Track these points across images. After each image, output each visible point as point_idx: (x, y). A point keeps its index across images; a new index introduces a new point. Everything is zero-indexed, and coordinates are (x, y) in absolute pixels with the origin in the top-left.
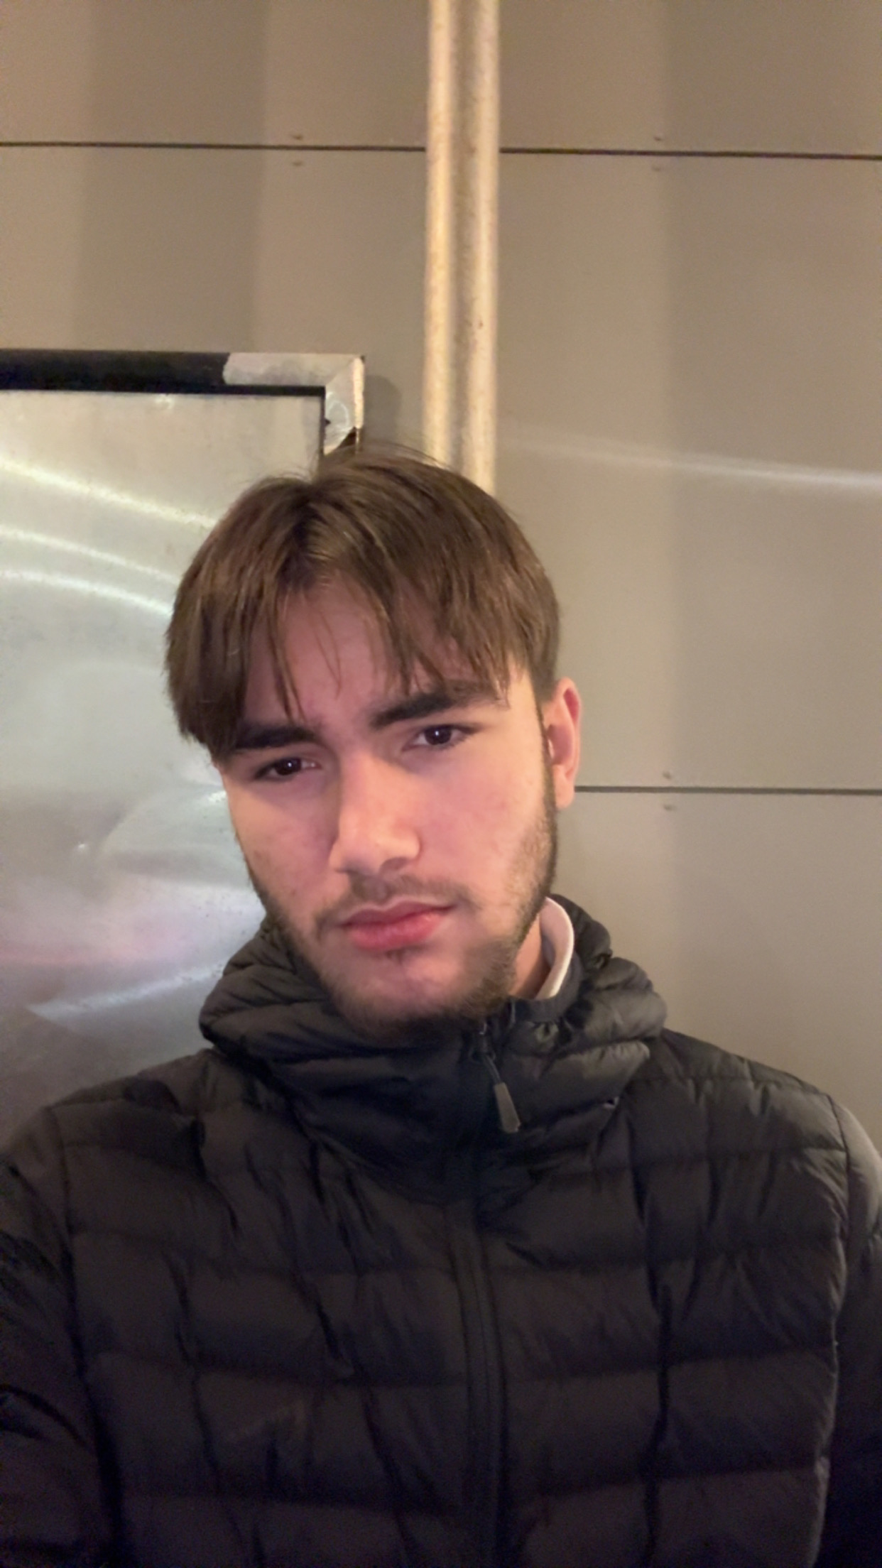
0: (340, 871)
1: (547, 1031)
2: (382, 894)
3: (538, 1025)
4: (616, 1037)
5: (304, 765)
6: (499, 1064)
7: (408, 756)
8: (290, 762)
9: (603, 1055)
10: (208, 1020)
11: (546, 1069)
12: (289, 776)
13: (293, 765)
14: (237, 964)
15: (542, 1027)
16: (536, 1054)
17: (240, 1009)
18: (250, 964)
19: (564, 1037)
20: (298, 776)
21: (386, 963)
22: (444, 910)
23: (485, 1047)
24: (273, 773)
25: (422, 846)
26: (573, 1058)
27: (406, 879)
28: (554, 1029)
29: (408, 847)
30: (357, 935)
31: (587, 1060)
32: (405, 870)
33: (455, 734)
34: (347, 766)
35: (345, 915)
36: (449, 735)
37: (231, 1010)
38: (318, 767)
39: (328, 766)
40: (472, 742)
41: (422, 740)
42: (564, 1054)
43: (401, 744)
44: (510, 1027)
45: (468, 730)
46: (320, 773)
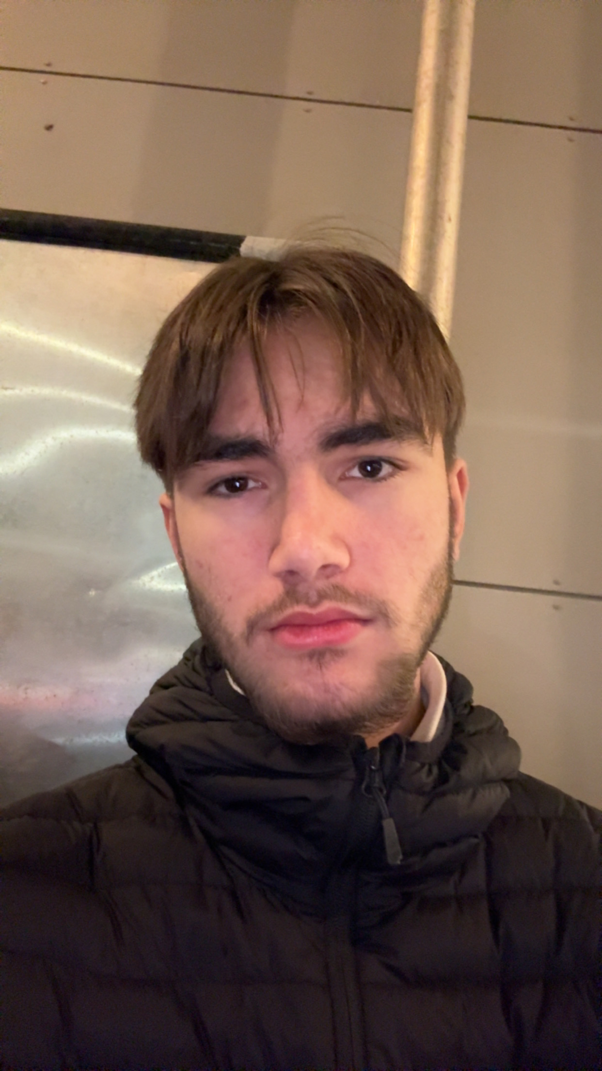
0: (278, 575)
1: (430, 771)
2: (314, 598)
3: (423, 765)
4: (486, 781)
5: (251, 484)
6: (387, 798)
7: (344, 484)
8: (238, 481)
9: (474, 795)
10: (133, 730)
11: (427, 806)
12: (236, 494)
13: (240, 485)
14: (162, 685)
15: (426, 768)
16: (420, 792)
17: (163, 723)
18: (173, 685)
19: (443, 779)
20: (246, 494)
21: (306, 665)
22: (365, 621)
23: (377, 781)
24: (223, 489)
25: (352, 562)
26: (450, 798)
27: (336, 587)
28: (435, 770)
29: (341, 558)
30: (286, 636)
31: (462, 799)
32: (337, 579)
33: (386, 469)
34: (293, 482)
35: (277, 618)
36: (379, 470)
37: (154, 723)
38: (264, 487)
39: (273, 486)
40: (400, 479)
41: (356, 472)
42: (443, 794)
43: (339, 473)
44: (401, 765)
45: (398, 466)
46: (266, 493)
